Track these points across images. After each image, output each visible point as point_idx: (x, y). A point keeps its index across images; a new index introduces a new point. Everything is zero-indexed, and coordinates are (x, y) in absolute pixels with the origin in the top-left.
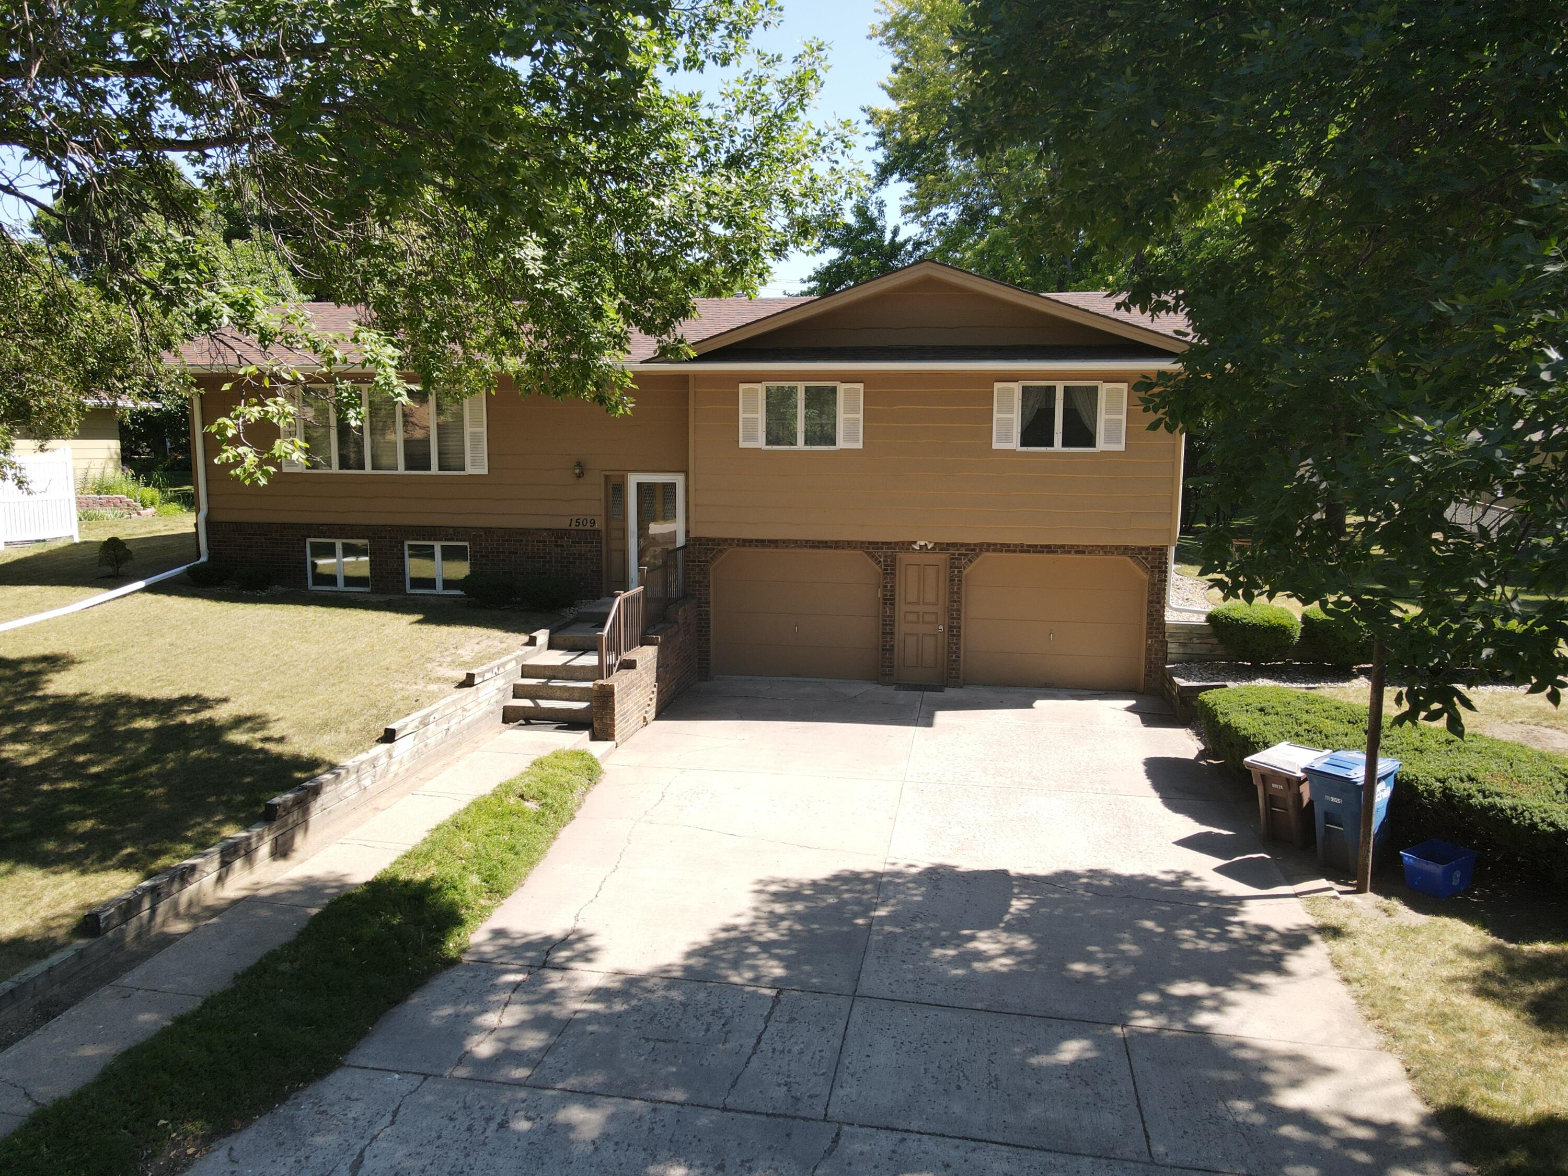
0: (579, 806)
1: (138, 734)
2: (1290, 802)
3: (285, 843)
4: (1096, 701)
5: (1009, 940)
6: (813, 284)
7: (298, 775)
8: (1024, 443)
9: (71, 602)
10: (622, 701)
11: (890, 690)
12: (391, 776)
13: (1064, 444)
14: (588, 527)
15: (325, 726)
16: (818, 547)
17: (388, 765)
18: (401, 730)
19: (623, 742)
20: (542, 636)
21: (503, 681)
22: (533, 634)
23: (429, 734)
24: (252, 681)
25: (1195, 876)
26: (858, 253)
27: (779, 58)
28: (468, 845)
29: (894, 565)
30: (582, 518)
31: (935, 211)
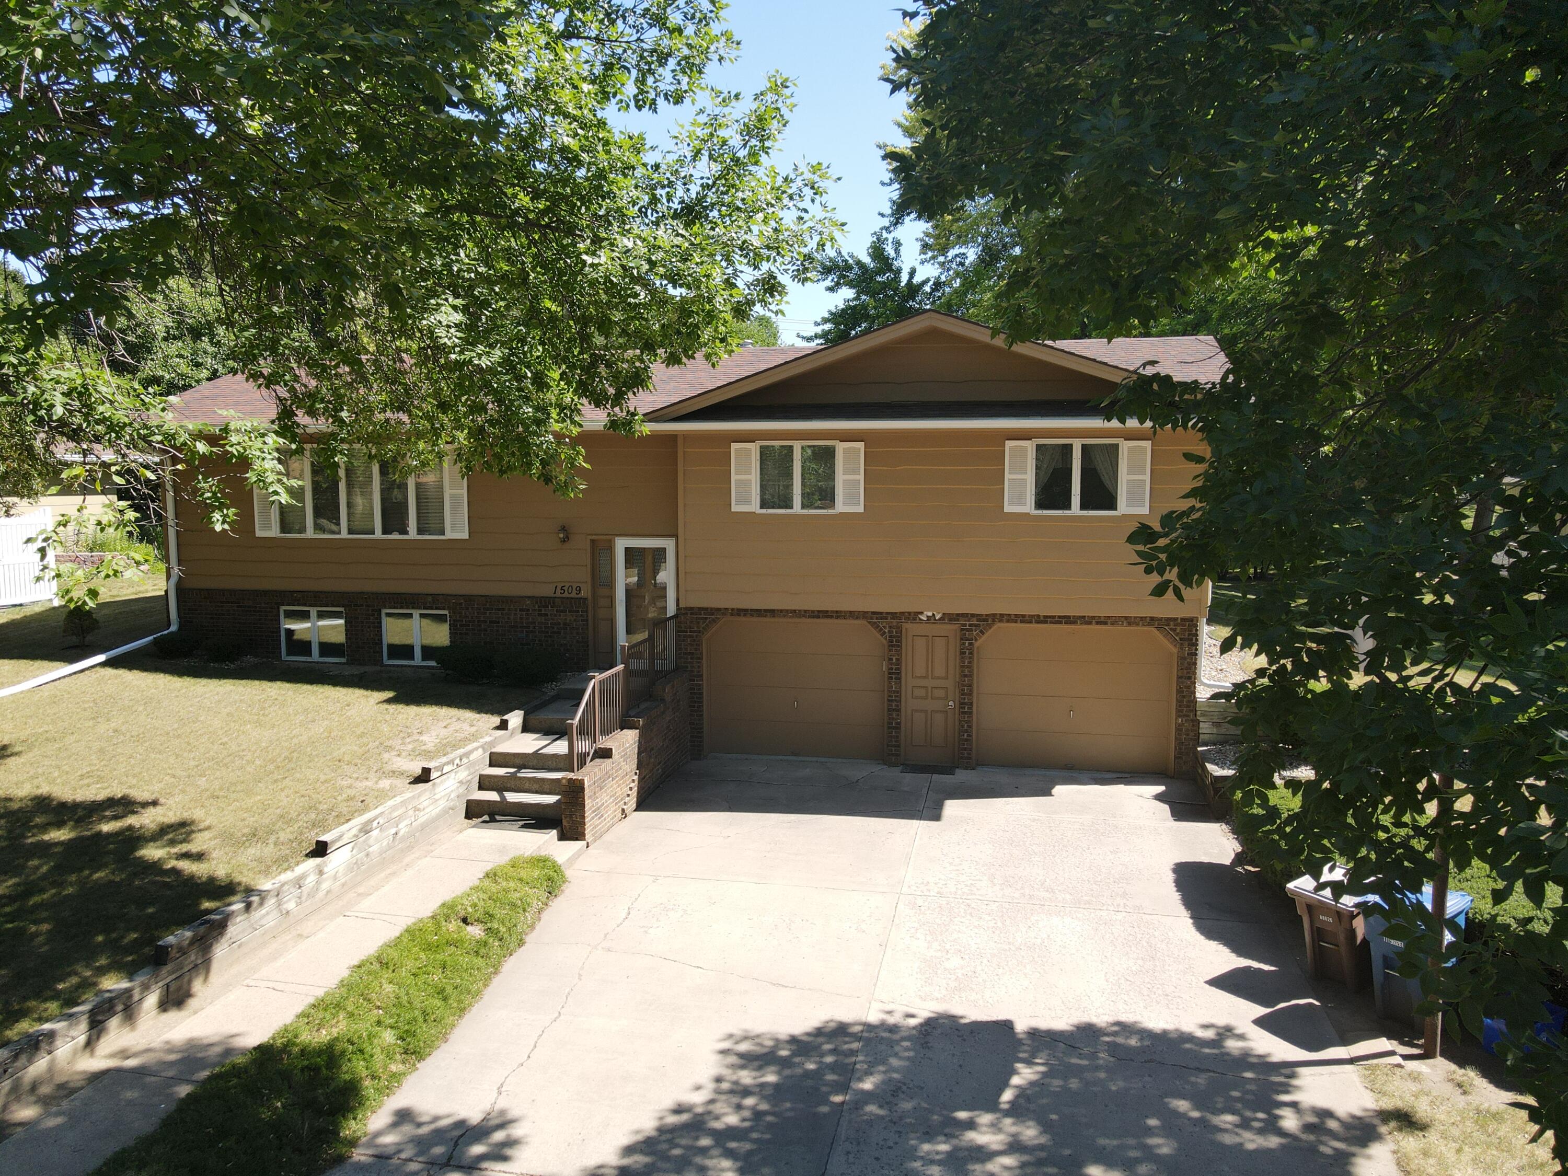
0: (532, 927)
1: (44, 849)
2: (1342, 938)
3: (179, 989)
4: (1122, 787)
5: (1014, 1129)
6: (828, 326)
7: (207, 905)
8: (1040, 505)
9: (26, 679)
10: (594, 797)
11: (893, 773)
12: (321, 894)
13: (1083, 506)
14: (574, 595)
15: (254, 836)
16: (818, 617)
17: (318, 883)
18: (334, 842)
19: (595, 840)
20: (515, 719)
21: (466, 773)
22: (505, 717)
23: (371, 841)
24: (189, 777)
25: (1238, 1031)
26: (873, 295)
27: (737, 96)
28: (389, 988)
29: (900, 637)
30: (567, 585)
31: (951, 253)
